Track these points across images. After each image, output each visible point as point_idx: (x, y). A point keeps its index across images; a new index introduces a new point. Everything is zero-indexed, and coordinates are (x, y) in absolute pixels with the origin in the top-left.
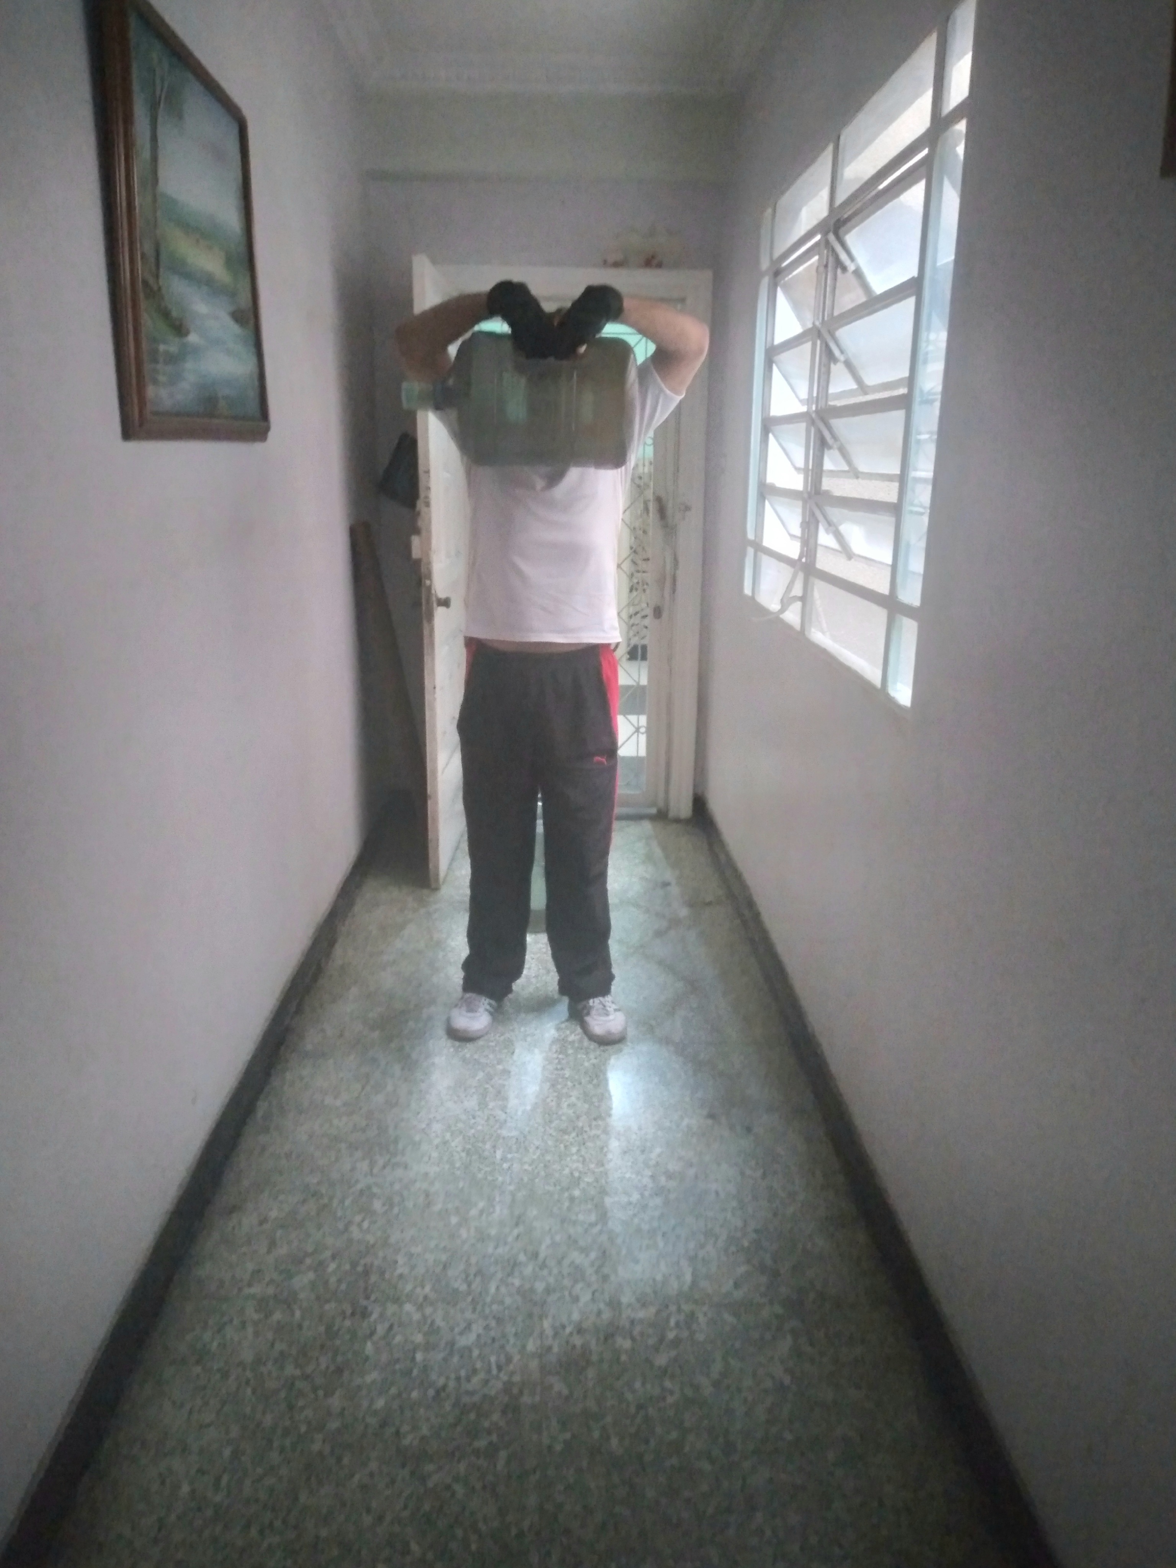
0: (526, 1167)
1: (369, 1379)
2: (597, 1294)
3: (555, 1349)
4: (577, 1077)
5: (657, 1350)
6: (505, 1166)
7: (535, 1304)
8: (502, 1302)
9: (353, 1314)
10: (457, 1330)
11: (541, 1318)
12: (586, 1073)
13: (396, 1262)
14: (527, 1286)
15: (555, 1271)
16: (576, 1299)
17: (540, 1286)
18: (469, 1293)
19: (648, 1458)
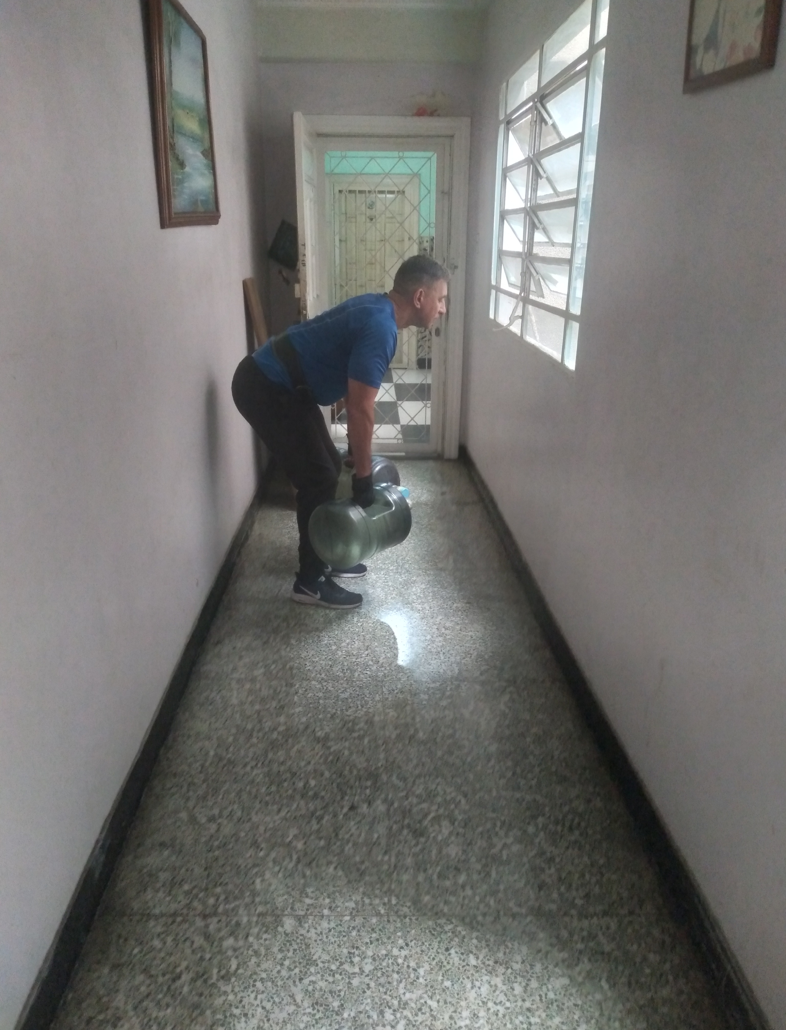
0: (370, 625)
1: (297, 710)
2: (410, 678)
3: (390, 699)
4: (395, 585)
5: (441, 699)
6: (359, 624)
7: (379, 681)
8: (362, 681)
9: (286, 685)
10: (339, 691)
11: (382, 687)
12: (400, 584)
13: (306, 664)
14: (374, 674)
15: (388, 668)
16: (400, 679)
17: (380, 674)
18: (345, 677)
19: (438, 740)
